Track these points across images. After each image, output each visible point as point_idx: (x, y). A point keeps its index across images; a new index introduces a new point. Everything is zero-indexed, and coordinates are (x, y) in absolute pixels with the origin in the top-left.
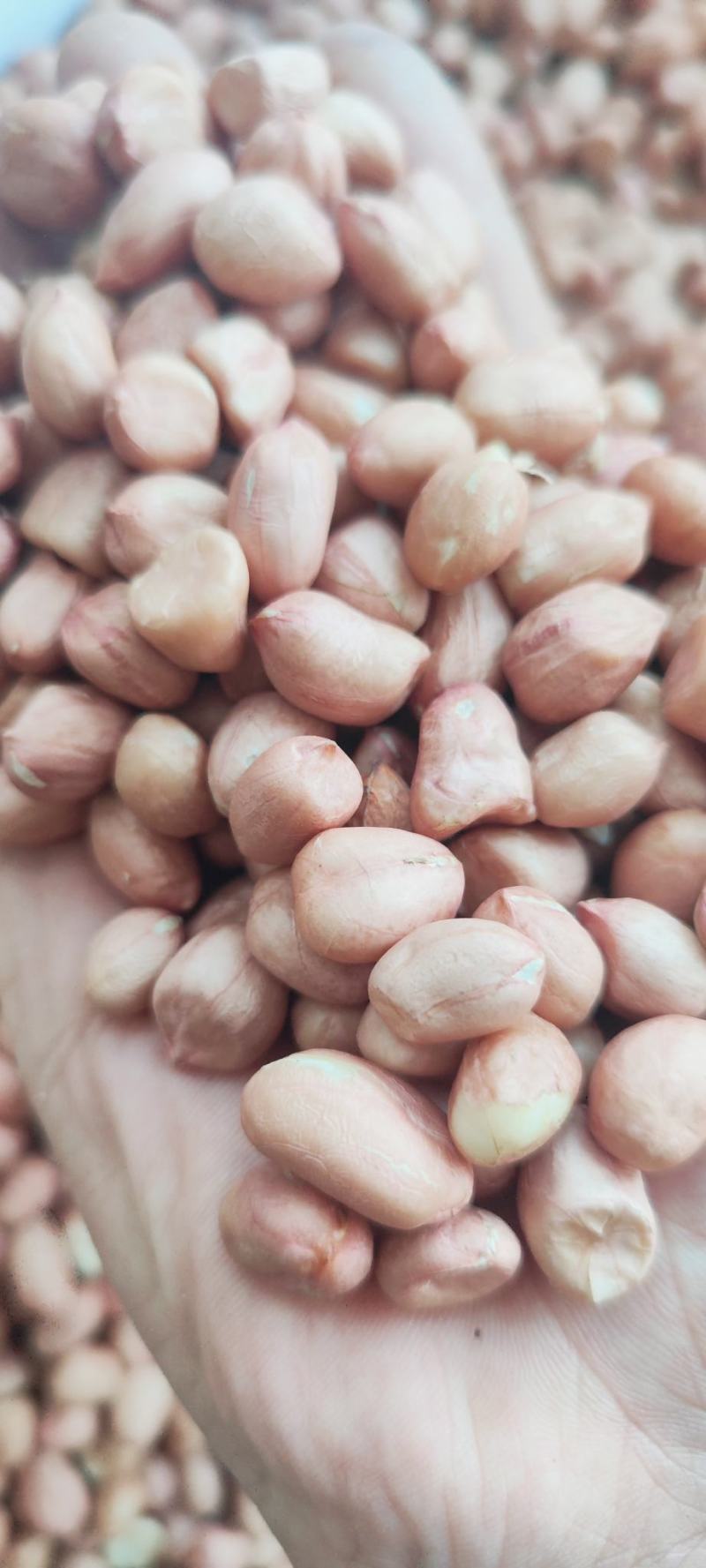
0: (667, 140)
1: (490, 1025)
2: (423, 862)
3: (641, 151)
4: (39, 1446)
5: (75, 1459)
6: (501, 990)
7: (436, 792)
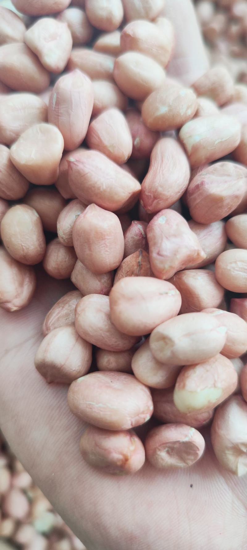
0: (235, 29)
2: (167, 293)
3: (225, 33)
4: (11, 486)
5: (24, 492)
7: (158, 257)
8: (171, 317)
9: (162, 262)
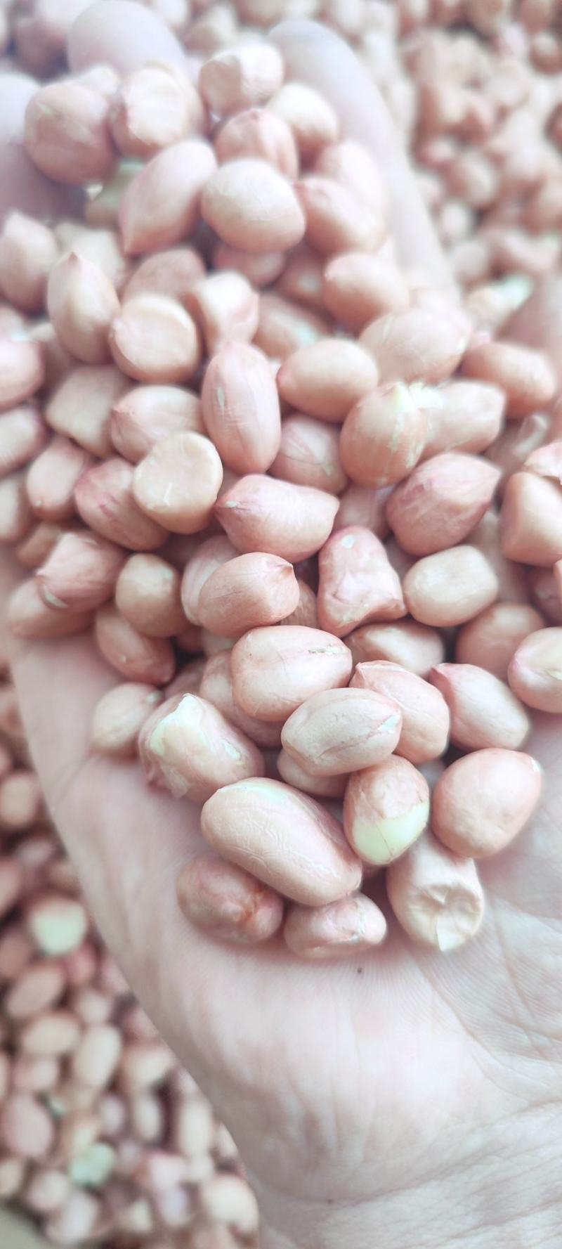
1: (365, 762)
2: (323, 651)
4: (11, 1089)
5: (42, 1099)
6: (370, 739)
7: (334, 601)
9: (339, 610)
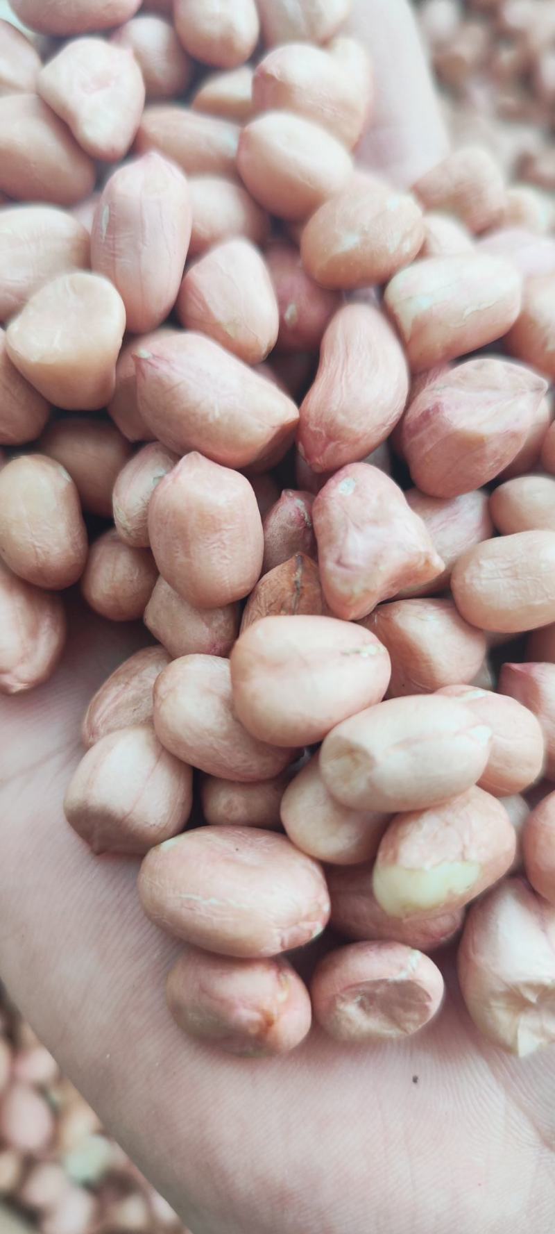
0: (507, 57)
2: (358, 652)
3: (486, 66)
4: (13, 1079)
5: (41, 1090)
7: (339, 570)
8: (368, 705)
9: (347, 581)
